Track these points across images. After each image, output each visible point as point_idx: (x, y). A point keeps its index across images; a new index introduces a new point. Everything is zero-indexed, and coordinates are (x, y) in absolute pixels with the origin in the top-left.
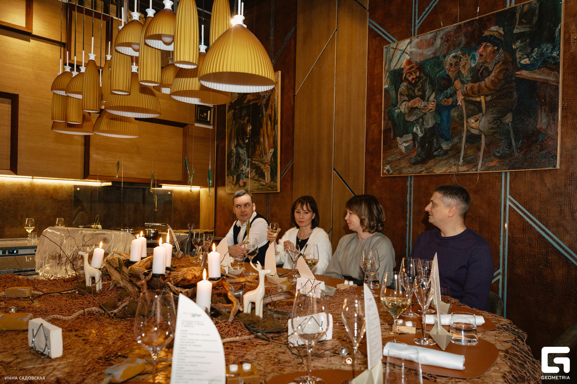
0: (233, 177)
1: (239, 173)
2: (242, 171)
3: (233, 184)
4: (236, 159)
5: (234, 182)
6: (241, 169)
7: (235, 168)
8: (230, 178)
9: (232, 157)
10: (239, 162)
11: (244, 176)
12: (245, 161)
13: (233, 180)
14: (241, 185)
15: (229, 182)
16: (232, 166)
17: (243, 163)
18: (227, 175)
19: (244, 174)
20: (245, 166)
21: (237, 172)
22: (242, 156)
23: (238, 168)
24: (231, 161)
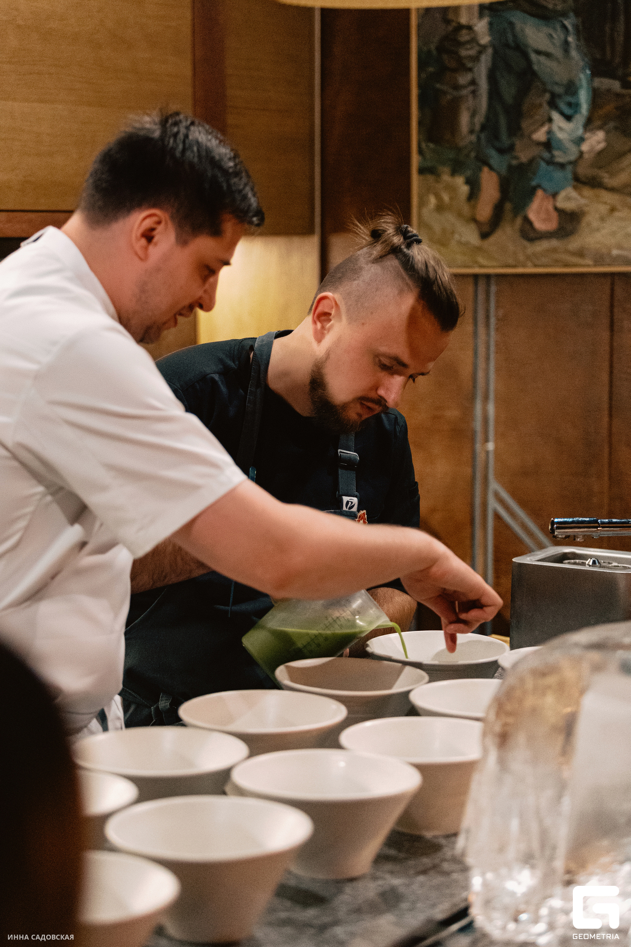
0: (474, 185)
1: (524, 156)
2: (548, 145)
3: (474, 220)
4: (492, 77)
5: (485, 211)
6: (540, 135)
7: (489, 127)
8: (452, 189)
9: (462, 67)
10: (523, 92)
11: (558, 175)
12: (571, 88)
13: (473, 195)
14: (539, 225)
15: (440, 208)
16: (464, 119)
17: (553, 105)
18: (422, 171)
19: (562, 166)
20: (568, 118)
21: (506, 151)
22: (540, 64)
23: (515, 129)
24: (457, 87)
